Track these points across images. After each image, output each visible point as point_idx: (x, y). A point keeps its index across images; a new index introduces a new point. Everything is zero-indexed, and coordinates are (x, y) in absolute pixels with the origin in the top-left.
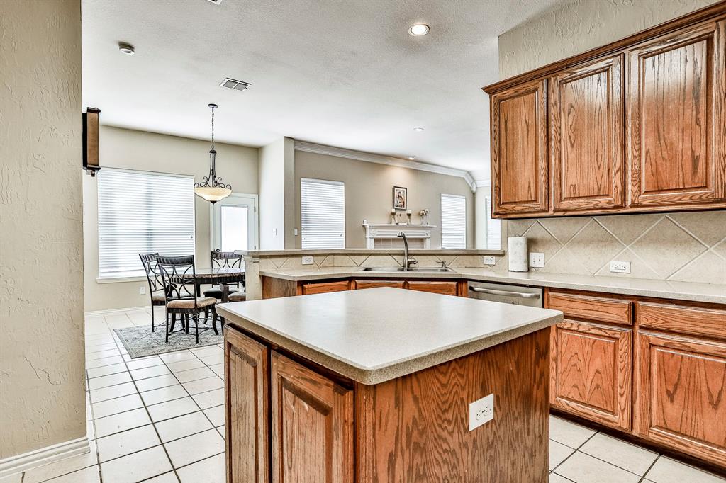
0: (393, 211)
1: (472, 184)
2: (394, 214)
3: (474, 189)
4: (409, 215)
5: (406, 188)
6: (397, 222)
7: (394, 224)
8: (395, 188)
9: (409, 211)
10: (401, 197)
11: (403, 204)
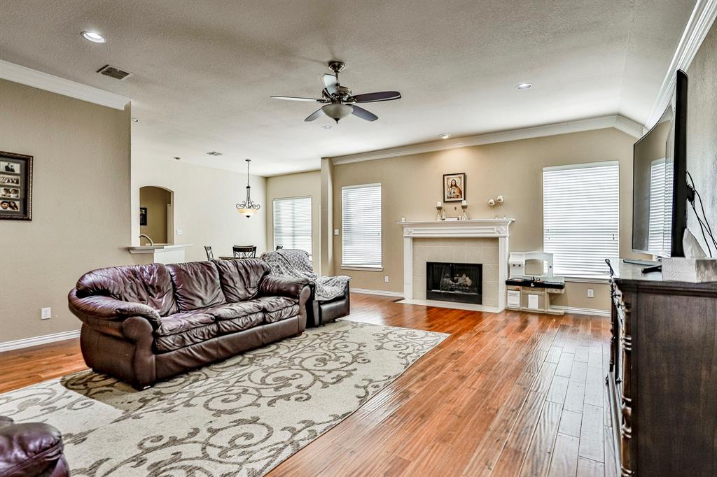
0: (440, 204)
2: (439, 209)
4: (464, 207)
5: (464, 174)
6: (444, 218)
7: (439, 220)
8: (446, 177)
9: (464, 203)
10: (456, 185)
11: (458, 194)
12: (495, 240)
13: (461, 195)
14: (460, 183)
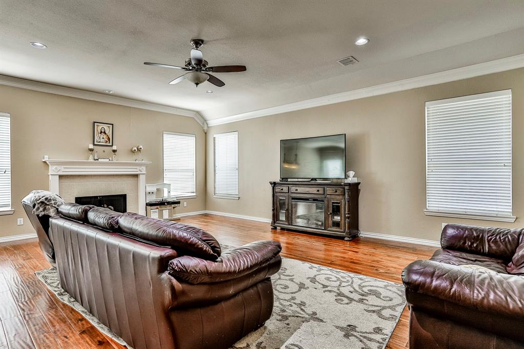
0: (91, 146)
1: (203, 123)
2: (91, 150)
3: (205, 128)
4: (114, 151)
5: (113, 125)
6: (96, 158)
7: (91, 159)
8: (96, 124)
9: (114, 148)
10: (105, 133)
11: (107, 140)
12: (136, 176)
13: (109, 141)
14: (108, 131)
